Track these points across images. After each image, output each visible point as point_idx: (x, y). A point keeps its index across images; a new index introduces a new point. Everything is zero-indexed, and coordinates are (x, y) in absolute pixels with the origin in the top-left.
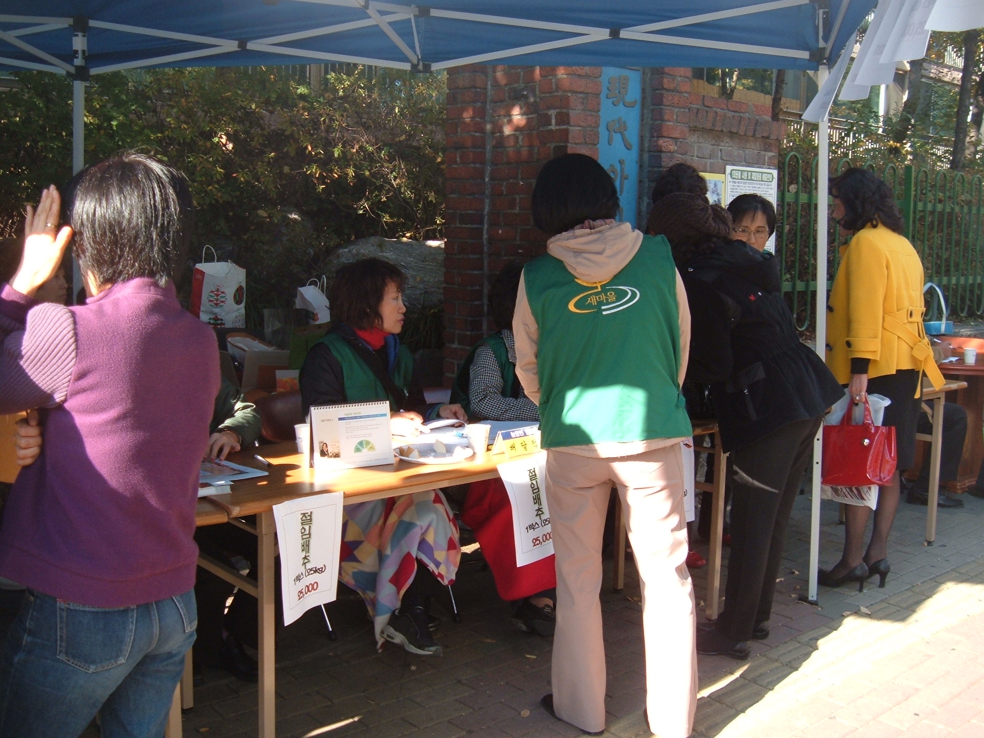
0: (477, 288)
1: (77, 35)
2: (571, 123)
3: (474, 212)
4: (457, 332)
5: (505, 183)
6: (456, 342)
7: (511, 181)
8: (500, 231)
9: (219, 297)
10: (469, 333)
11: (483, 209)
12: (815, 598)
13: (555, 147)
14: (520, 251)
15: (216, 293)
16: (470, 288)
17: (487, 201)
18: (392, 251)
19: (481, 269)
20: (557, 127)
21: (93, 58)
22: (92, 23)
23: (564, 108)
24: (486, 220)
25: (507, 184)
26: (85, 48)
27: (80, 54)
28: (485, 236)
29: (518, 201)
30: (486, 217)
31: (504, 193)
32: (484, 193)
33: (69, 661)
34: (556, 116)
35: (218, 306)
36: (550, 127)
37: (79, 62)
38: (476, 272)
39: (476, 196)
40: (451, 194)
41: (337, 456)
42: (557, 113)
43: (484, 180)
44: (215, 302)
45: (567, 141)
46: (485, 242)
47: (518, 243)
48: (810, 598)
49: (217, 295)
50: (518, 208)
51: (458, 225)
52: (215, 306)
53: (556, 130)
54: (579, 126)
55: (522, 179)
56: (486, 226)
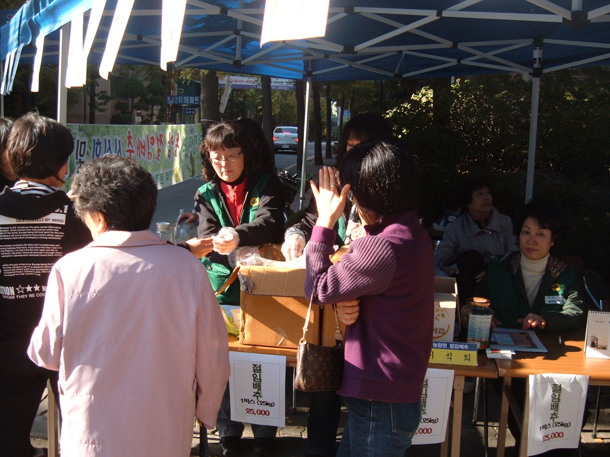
1: (536, 49)
21: (545, 63)
22: (546, 41)
26: (541, 57)
27: (537, 61)
33: (399, 432)
37: (536, 66)
41: (604, 348)
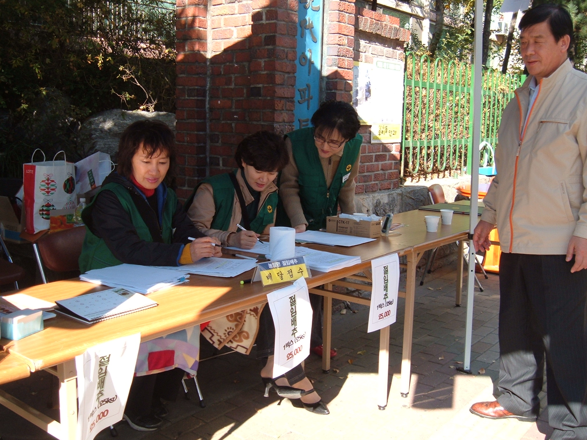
0: (202, 144)
2: (279, 18)
3: (199, 88)
4: (187, 178)
5: (223, 66)
6: (186, 186)
7: (228, 64)
8: (219, 102)
9: (50, 186)
10: (196, 178)
11: (205, 86)
12: (468, 369)
13: (265, 37)
14: (235, 117)
15: (47, 182)
16: (196, 145)
17: (208, 80)
18: (130, 119)
19: (204, 130)
20: (267, 22)
23: (272, 7)
24: (207, 94)
25: (224, 66)
28: (207, 106)
29: (233, 79)
30: (208, 92)
31: (222, 73)
32: (206, 74)
34: (266, 13)
35: (49, 194)
36: (261, 22)
38: (201, 133)
39: (201, 75)
40: (181, 74)
42: (267, 11)
43: (206, 64)
44: (47, 190)
45: (276, 32)
46: (207, 110)
47: (234, 110)
48: (465, 369)
49: (48, 184)
50: (233, 84)
51: (187, 98)
52: (47, 194)
53: (266, 24)
54: (284, 21)
55: (237, 63)
56: (208, 98)
